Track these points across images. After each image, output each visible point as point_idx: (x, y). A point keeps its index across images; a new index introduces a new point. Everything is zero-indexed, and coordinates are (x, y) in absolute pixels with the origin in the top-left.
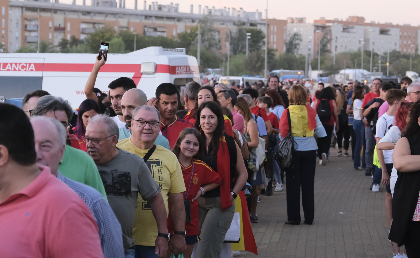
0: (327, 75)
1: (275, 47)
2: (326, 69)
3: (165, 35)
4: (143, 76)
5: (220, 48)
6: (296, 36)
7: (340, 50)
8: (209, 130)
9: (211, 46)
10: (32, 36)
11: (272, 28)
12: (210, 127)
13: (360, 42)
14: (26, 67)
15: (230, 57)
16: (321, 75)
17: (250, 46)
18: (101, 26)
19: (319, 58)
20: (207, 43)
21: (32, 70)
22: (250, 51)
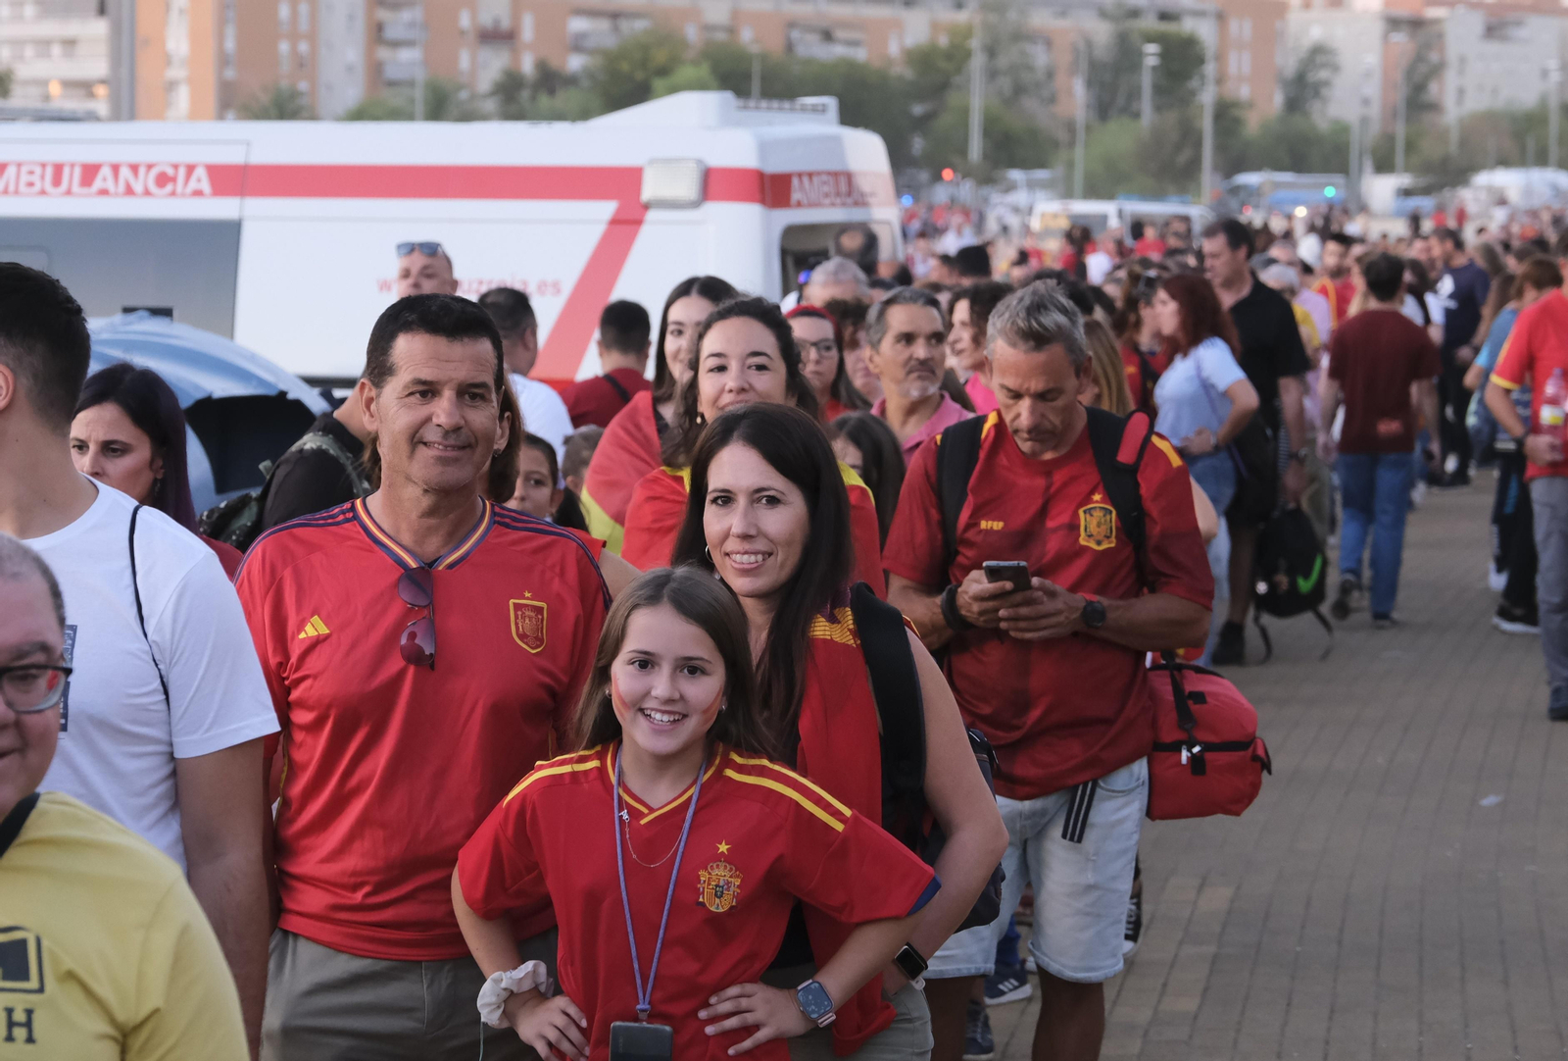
0: (1426, 191)
1: (1244, 92)
2: (1425, 168)
3: (860, 55)
4: (651, 215)
5: (1052, 100)
6: (1319, 54)
7: (1477, 103)
8: (755, 576)
9: (1019, 90)
10: (406, 62)
11: (1234, 26)
12: (760, 557)
13: (1545, 73)
14: (174, 180)
15: (1088, 128)
16: (1406, 193)
17: (1159, 90)
18: (640, 25)
19: (1400, 130)
20: (1005, 83)
21: (198, 193)
22: (1158, 108)
